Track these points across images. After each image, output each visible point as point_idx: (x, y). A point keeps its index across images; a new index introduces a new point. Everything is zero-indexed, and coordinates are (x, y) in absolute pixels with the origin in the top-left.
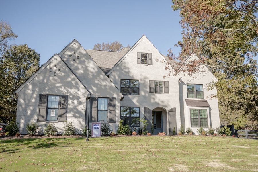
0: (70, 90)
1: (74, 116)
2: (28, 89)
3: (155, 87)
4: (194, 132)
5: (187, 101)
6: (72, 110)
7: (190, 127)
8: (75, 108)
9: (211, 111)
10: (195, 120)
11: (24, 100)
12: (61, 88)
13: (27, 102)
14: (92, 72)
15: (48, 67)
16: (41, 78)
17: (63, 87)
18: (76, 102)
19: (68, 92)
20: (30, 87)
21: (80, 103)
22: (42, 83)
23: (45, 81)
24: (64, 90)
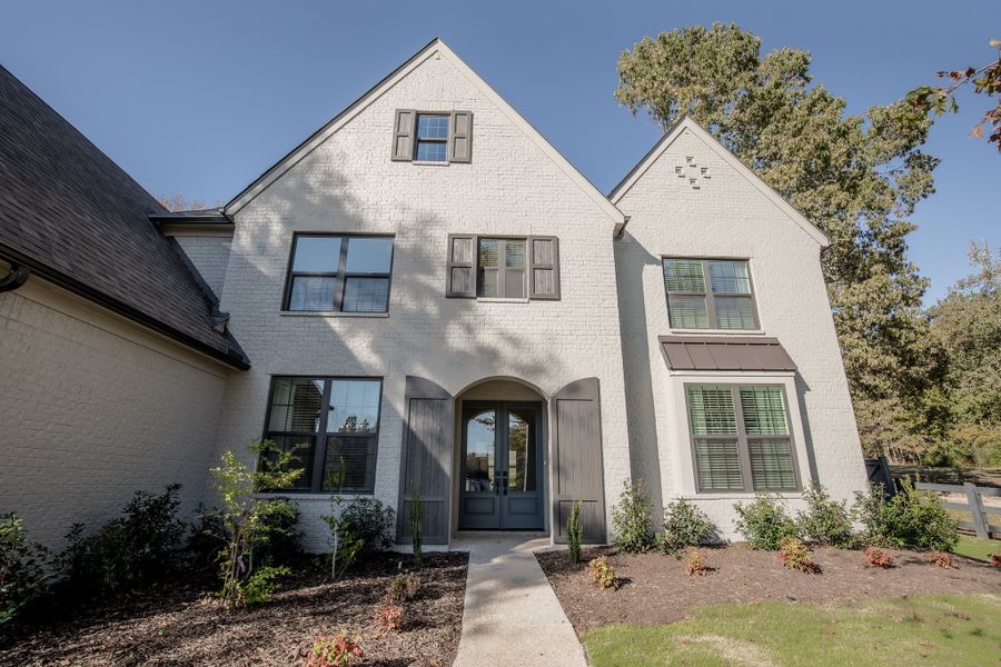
3: (480, 270)
4: (720, 526)
5: (665, 342)
7: (691, 492)
9: (808, 396)
10: (718, 449)
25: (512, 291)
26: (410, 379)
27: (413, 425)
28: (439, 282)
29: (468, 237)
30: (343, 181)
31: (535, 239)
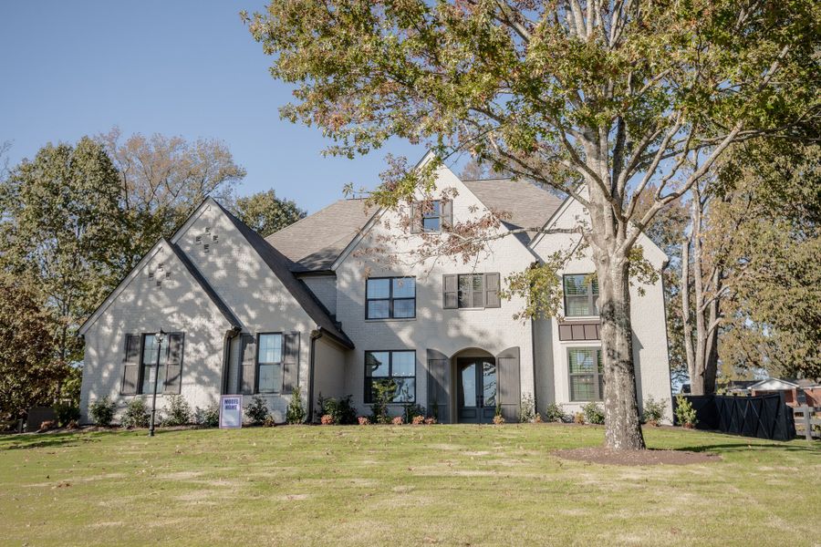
0: (189, 319)
1: (199, 381)
2: (105, 324)
3: (460, 293)
5: (562, 325)
6: (193, 367)
7: (566, 401)
8: (201, 362)
11: (97, 351)
12: (172, 317)
13: (102, 352)
14: (247, 274)
15: (146, 272)
16: (132, 297)
17: (175, 315)
18: (202, 347)
19: (186, 324)
20: (110, 319)
21: (212, 351)
22: (132, 307)
23: (140, 303)
24: (176, 322)
25: (476, 304)
26: (428, 351)
27: (431, 372)
28: (440, 303)
29: (453, 276)
30: (390, 249)
31: (488, 275)
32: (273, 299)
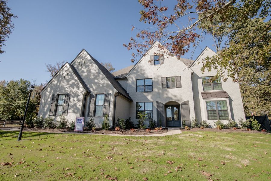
0: (72, 89)
1: (74, 112)
2: (47, 91)
3: (167, 83)
4: (212, 125)
5: (202, 93)
6: (72, 107)
7: (207, 119)
8: (75, 105)
9: (232, 102)
10: (212, 113)
11: (44, 100)
12: (67, 88)
13: (46, 101)
14: (93, 74)
15: (61, 74)
16: (56, 82)
17: (68, 88)
18: (75, 99)
19: (71, 91)
20: (49, 90)
21: (79, 100)
22: (56, 86)
23: (58, 84)
24: (68, 90)
25: (173, 86)
26: (157, 102)
27: (158, 109)
28: (161, 87)
29: (164, 78)
30: (144, 70)
31: (176, 77)
32: (102, 82)
